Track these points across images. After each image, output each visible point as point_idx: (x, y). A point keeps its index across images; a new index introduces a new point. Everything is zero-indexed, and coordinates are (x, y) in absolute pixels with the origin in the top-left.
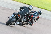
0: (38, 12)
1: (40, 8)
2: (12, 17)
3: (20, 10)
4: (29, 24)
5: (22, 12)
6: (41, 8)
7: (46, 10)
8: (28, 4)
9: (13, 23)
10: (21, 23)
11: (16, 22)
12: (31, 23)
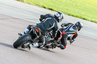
0: (76, 24)
1: (73, 16)
2: (25, 33)
3: (41, 20)
4: (58, 47)
5: (44, 24)
6: (75, 16)
7: (84, 19)
8: (50, 9)
9: (26, 45)
10: (41, 44)
11: (32, 42)
12: (62, 46)
